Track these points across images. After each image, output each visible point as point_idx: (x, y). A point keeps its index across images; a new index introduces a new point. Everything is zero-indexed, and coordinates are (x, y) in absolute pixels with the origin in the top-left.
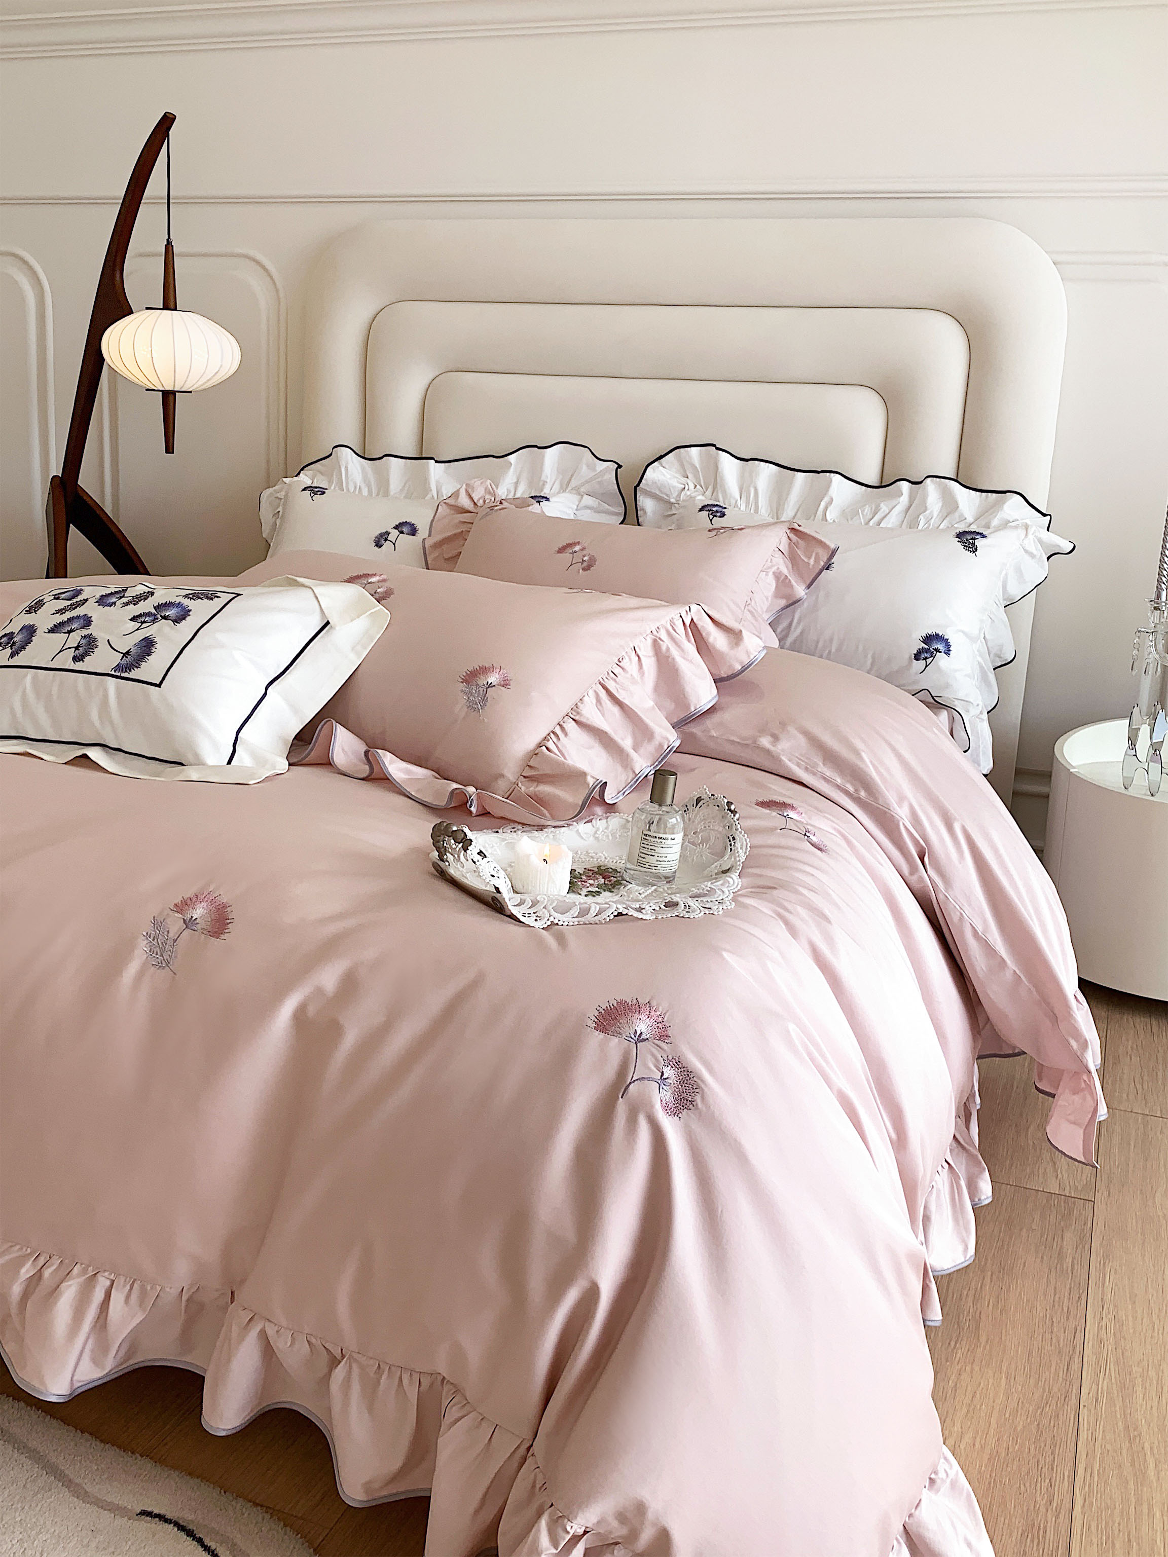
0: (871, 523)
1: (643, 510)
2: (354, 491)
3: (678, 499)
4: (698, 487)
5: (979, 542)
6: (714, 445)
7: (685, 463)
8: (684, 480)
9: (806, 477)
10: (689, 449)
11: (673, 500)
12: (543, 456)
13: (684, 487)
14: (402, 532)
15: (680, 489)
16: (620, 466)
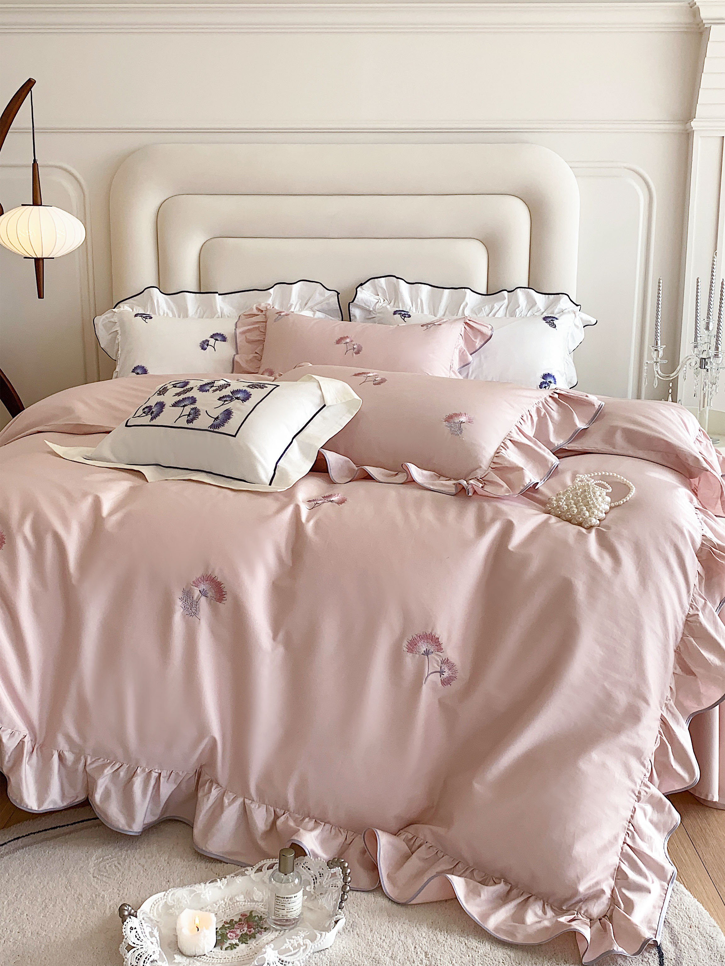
0: (490, 315)
1: (354, 316)
2: (164, 315)
3: (374, 308)
4: (386, 300)
5: (556, 322)
6: (394, 276)
7: (378, 288)
8: (377, 297)
9: (449, 292)
10: (380, 279)
11: (371, 309)
12: (291, 289)
13: (377, 301)
14: (217, 340)
15: (375, 303)
16: (338, 293)
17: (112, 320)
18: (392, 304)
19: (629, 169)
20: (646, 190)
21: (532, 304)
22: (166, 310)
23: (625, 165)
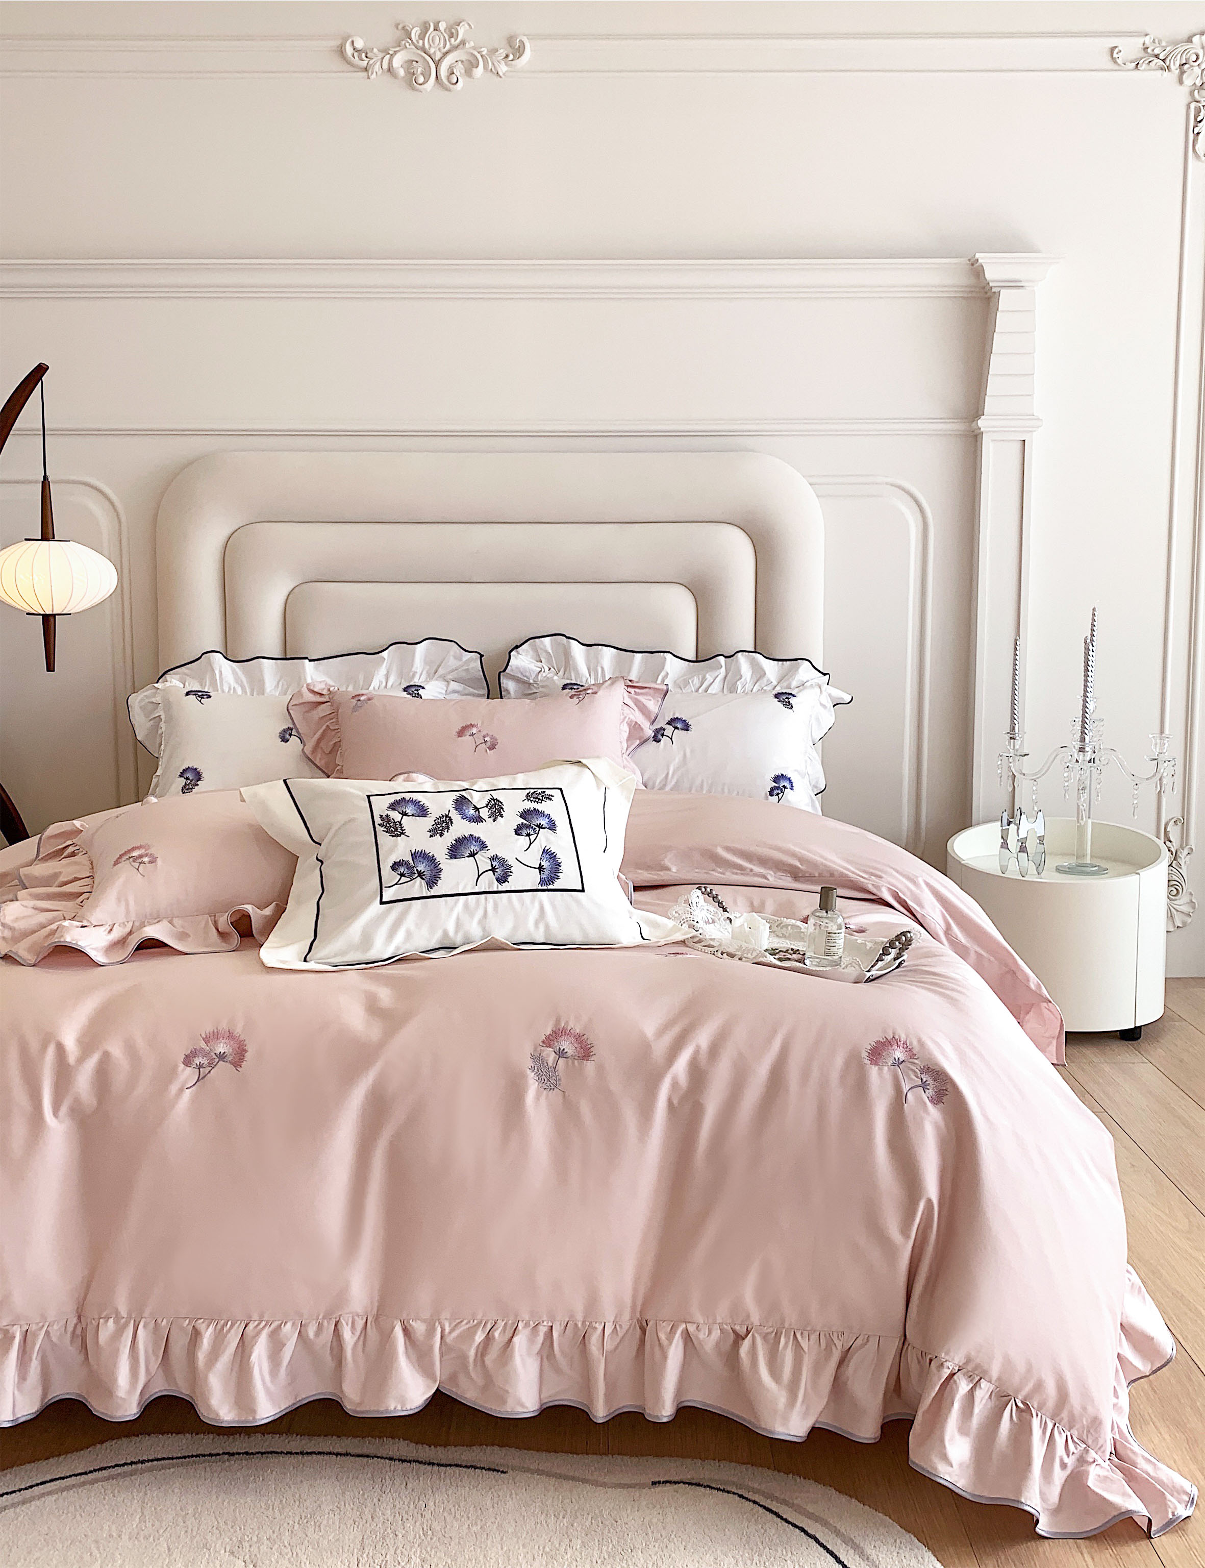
0: (700, 690)
1: (507, 690)
2: (228, 691)
3: (535, 680)
4: (552, 669)
5: (792, 700)
6: (564, 635)
7: (539, 650)
8: (539, 664)
9: (641, 656)
10: (544, 638)
11: (531, 681)
12: (414, 651)
13: (539, 670)
15: (536, 672)
16: (482, 656)
17: (154, 700)
18: (561, 673)
19: (892, 485)
20: (919, 515)
21: (759, 674)
22: (233, 684)
23: (889, 480)
